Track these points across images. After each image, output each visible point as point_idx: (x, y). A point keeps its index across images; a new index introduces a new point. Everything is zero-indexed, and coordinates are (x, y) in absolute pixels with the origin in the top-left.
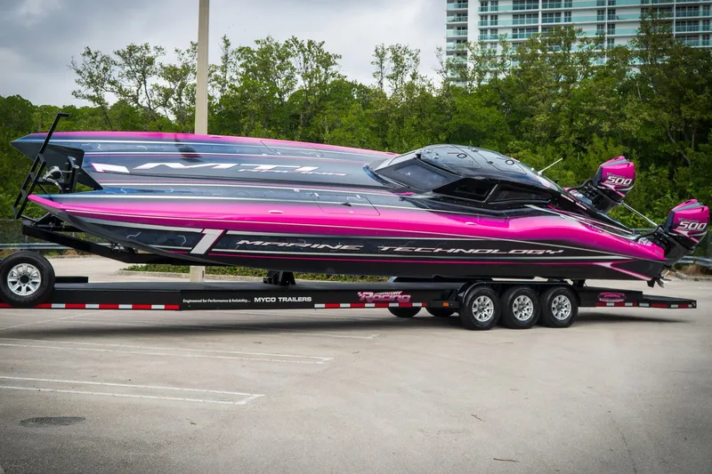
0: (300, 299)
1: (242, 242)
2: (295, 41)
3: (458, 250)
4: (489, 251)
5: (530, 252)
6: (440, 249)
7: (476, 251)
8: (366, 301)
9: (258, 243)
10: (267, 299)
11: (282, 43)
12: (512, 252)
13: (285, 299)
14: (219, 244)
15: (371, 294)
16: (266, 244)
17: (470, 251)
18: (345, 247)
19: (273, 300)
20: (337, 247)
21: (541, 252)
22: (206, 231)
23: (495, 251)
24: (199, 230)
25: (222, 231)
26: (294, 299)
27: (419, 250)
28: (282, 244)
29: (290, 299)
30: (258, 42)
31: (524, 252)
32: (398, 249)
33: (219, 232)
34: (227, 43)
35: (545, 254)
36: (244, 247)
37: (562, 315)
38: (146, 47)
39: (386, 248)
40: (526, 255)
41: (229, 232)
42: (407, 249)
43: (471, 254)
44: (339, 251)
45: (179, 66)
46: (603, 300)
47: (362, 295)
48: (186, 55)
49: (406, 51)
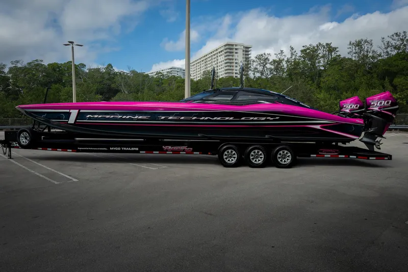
0: (132, 149)
1: (88, 116)
2: (320, 44)
3: (207, 118)
4: (227, 118)
5: (256, 118)
6: (196, 118)
7: (219, 119)
8: (167, 150)
9: (96, 116)
10: (116, 149)
11: (315, 45)
12: (243, 119)
13: (125, 149)
14: (79, 117)
15: (170, 147)
16: (100, 116)
17: (215, 118)
18: (140, 117)
19: (119, 149)
20: (136, 117)
21: (263, 119)
22: (71, 111)
23: (231, 118)
24: (68, 111)
25: (78, 110)
26: (130, 149)
27: (182, 118)
28: (108, 117)
29: (127, 149)
30: (304, 47)
31: (252, 118)
32: (170, 118)
33: (77, 111)
34: (292, 49)
35: (266, 120)
36: (90, 118)
37: (285, 161)
38: (265, 54)
39: (163, 118)
40: (253, 120)
41: (81, 111)
42: (176, 118)
43: (216, 121)
44: (138, 120)
45: (278, 60)
46: (322, 153)
47: (165, 148)
48: (279, 55)
49: (366, 41)
